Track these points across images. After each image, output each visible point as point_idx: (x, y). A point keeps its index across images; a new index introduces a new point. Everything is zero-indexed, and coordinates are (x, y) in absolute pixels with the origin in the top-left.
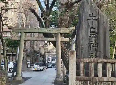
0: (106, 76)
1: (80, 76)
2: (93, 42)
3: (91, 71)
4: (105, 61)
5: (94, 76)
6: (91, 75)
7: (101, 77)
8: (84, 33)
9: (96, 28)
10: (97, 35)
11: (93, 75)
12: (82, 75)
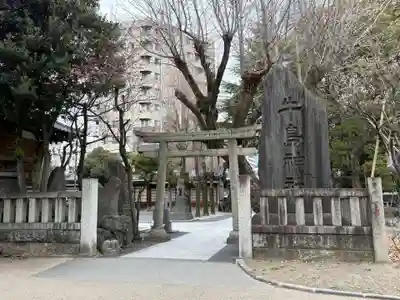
0: (313, 224)
1: (259, 223)
2: (294, 155)
3: (282, 214)
4: (309, 192)
5: (289, 224)
6: (282, 223)
7: (303, 226)
8: (273, 138)
9: (300, 127)
10: (301, 140)
11: (286, 223)
12: (264, 222)
